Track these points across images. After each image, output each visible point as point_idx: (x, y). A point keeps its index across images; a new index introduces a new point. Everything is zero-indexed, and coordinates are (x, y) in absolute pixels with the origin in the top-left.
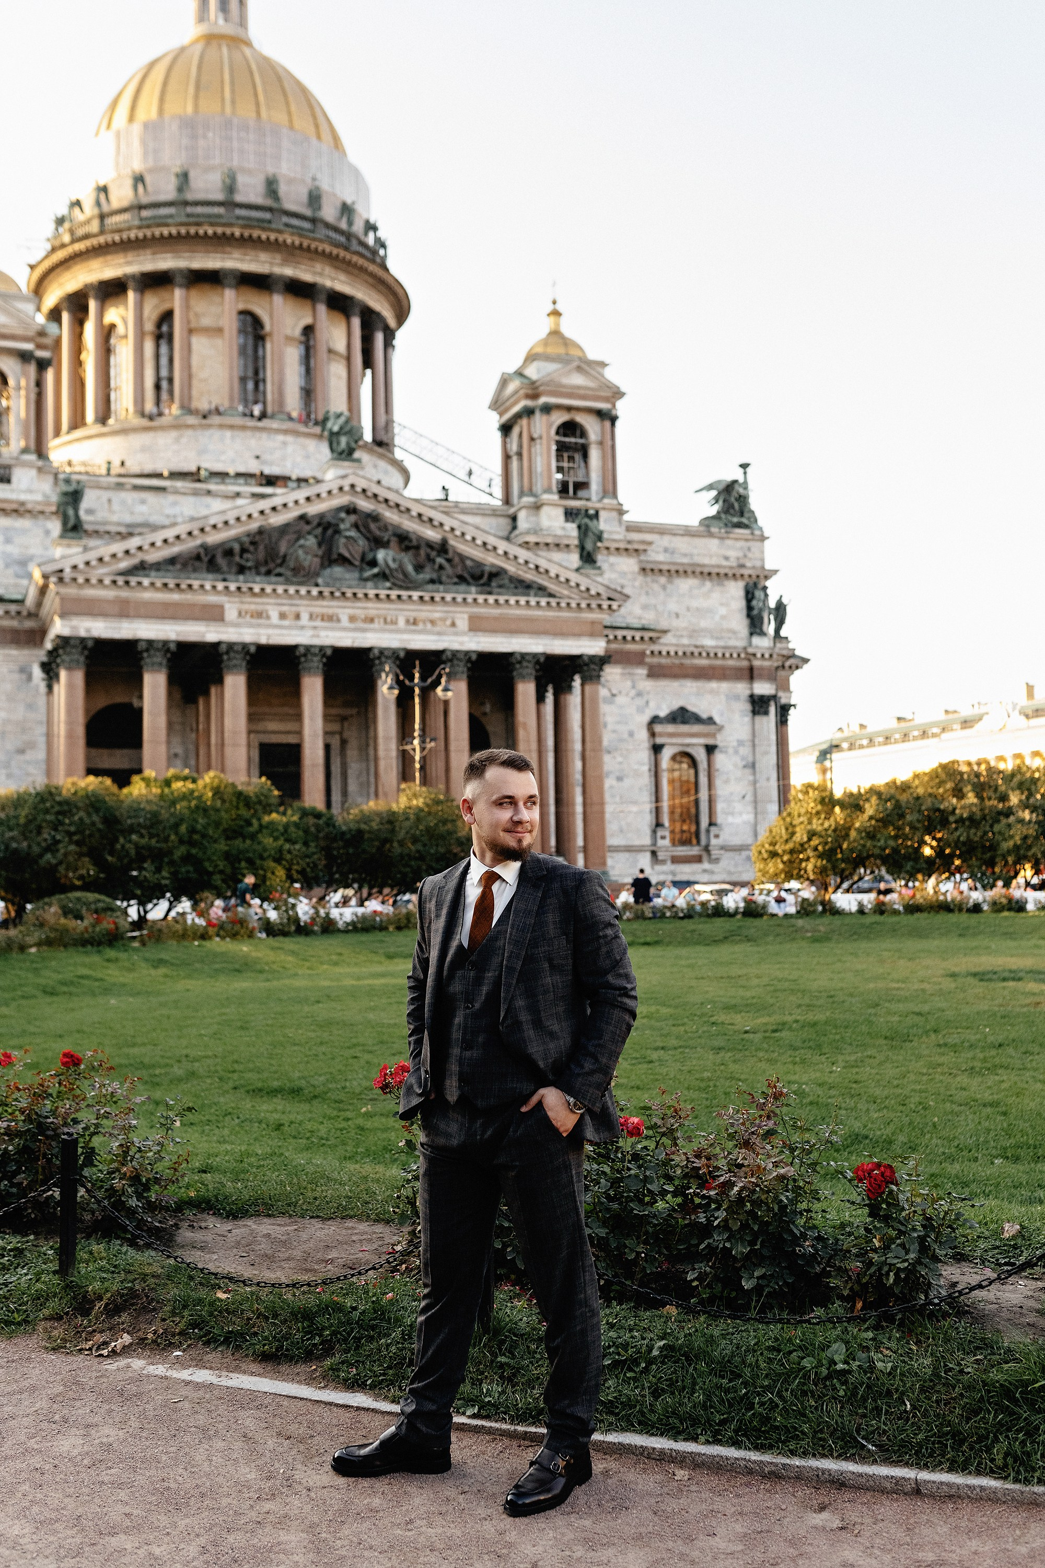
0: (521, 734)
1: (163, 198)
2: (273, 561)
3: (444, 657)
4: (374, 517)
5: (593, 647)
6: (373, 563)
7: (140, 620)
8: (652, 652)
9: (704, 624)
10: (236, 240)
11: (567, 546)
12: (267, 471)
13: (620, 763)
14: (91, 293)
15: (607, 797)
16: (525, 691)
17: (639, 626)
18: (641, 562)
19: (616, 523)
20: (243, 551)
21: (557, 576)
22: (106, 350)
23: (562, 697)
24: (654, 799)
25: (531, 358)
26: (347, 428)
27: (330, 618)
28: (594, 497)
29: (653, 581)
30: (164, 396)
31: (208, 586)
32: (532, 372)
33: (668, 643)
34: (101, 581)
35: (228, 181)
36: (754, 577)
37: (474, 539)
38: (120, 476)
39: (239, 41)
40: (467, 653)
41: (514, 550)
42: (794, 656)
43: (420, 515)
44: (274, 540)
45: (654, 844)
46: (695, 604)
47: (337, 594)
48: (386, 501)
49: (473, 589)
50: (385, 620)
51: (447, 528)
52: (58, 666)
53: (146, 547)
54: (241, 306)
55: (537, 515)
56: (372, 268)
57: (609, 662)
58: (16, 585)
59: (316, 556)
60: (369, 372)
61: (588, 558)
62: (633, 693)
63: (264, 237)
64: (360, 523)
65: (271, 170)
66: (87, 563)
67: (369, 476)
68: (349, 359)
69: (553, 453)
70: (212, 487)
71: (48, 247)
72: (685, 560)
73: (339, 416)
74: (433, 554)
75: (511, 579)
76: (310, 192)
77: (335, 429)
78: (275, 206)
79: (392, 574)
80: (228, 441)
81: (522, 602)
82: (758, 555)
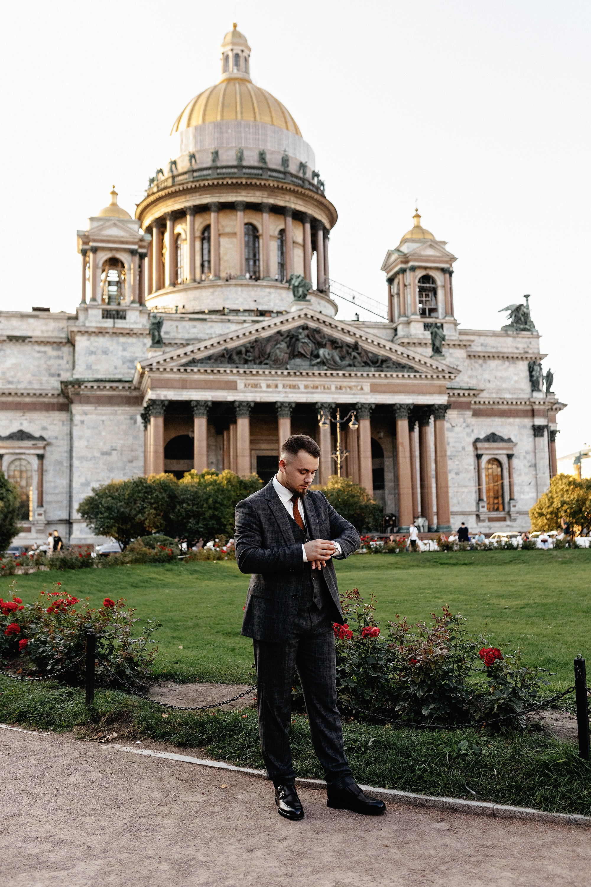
0: (400, 448)
1: (205, 166)
2: (263, 356)
3: (357, 407)
4: (318, 331)
5: (441, 400)
6: (317, 356)
7: (193, 390)
8: (475, 402)
9: (504, 386)
10: (244, 185)
11: (426, 344)
12: (260, 308)
13: (457, 465)
14: (168, 218)
15: (450, 484)
16: (403, 425)
17: (468, 388)
18: (467, 352)
19: (454, 330)
20: (247, 351)
21: (420, 361)
22: (176, 247)
23: (424, 428)
24: (477, 484)
25: (404, 241)
26: (303, 284)
27: (294, 387)
28: (440, 317)
29: (475, 362)
30: (206, 270)
31: (228, 371)
32: (405, 249)
33: (484, 397)
34: (172, 370)
35: (239, 155)
36: (534, 358)
37: (373, 341)
38: (182, 313)
39: (245, 81)
40: (369, 404)
41: (395, 347)
42: (558, 403)
43: (343, 329)
44: (263, 345)
45: (478, 510)
46: (499, 374)
47: (298, 374)
48: (324, 322)
49: (373, 369)
51: (358, 336)
52: (150, 416)
53: (195, 351)
54: (246, 221)
55: (408, 327)
56: (316, 196)
57: (450, 408)
58: (128, 373)
59: (286, 353)
60: (315, 253)
61: (437, 350)
62: (464, 425)
63: (258, 183)
64: (310, 335)
65: (262, 147)
66: (165, 360)
67: (315, 309)
68: (304, 246)
69: (417, 293)
70: (231, 318)
71: (146, 194)
72: (493, 350)
73: (298, 277)
74: (350, 350)
75: (394, 363)
76: (283, 158)
77: (296, 284)
78: (264, 166)
79: (327, 362)
80: (239, 293)
81: (400, 376)
82: (536, 346)
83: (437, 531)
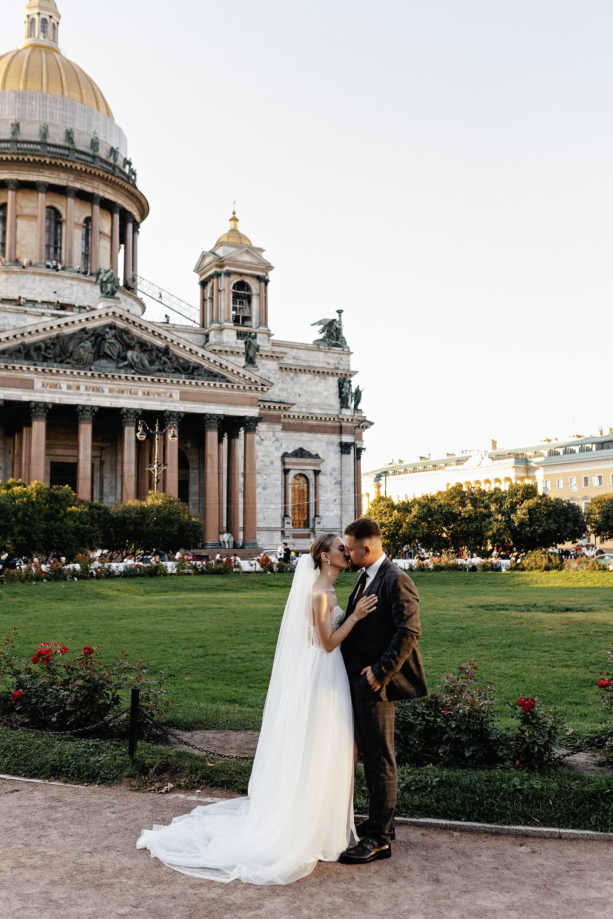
0: (209, 460)
2: (65, 355)
3: (163, 415)
4: (126, 332)
5: (252, 412)
6: (125, 359)
8: (285, 416)
9: (314, 401)
10: (47, 164)
11: (238, 353)
12: (61, 302)
13: (265, 480)
15: (258, 499)
16: (212, 436)
17: (278, 401)
18: (279, 364)
19: (266, 341)
20: (47, 348)
21: (232, 370)
23: (233, 440)
24: (283, 501)
25: (219, 244)
26: (112, 279)
27: (98, 390)
28: (254, 326)
29: (286, 375)
31: (25, 368)
32: (220, 252)
33: (294, 411)
35: (43, 130)
37: (184, 347)
39: (52, 50)
40: (178, 413)
41: (207, 354)
42: (365, 421)
43: (153, 332)
44: (65, 342)
45: (283, 527)
46: (309, 389)
47: (103, 376)
48: (134, 322)
49: (183, 376)
50: (131, 392)
51: (169, 340)
54: (48, 204)
55: (221, 334)
56: (127, 186)
57: (261, 421)
59: (91, 353)
61: (250, 361)
62: (273, 439)
63: (64, 165)
64: (117, 335)
65: (69, 126)
67: (123, 307)
68: (111, 238)
69: (231, 299)
70: (27, 309)
72: (305, 364)
73: (106, 272)
74: (160, 354)
75: (206, 371)
76: (92, 140)
77: (105, 279)
78: (71, 147)
79: (135, 365)
80: (37, 282)
81: (212, 385)
82: (346, 363)
83: (243, 547)
